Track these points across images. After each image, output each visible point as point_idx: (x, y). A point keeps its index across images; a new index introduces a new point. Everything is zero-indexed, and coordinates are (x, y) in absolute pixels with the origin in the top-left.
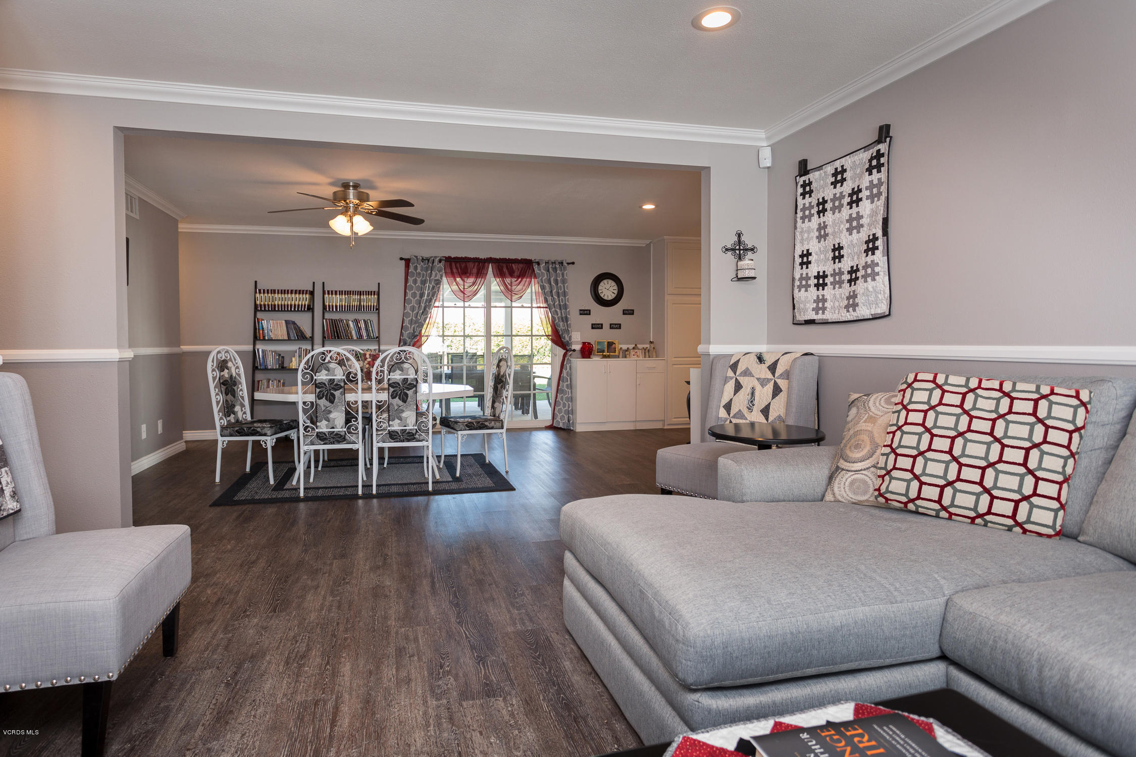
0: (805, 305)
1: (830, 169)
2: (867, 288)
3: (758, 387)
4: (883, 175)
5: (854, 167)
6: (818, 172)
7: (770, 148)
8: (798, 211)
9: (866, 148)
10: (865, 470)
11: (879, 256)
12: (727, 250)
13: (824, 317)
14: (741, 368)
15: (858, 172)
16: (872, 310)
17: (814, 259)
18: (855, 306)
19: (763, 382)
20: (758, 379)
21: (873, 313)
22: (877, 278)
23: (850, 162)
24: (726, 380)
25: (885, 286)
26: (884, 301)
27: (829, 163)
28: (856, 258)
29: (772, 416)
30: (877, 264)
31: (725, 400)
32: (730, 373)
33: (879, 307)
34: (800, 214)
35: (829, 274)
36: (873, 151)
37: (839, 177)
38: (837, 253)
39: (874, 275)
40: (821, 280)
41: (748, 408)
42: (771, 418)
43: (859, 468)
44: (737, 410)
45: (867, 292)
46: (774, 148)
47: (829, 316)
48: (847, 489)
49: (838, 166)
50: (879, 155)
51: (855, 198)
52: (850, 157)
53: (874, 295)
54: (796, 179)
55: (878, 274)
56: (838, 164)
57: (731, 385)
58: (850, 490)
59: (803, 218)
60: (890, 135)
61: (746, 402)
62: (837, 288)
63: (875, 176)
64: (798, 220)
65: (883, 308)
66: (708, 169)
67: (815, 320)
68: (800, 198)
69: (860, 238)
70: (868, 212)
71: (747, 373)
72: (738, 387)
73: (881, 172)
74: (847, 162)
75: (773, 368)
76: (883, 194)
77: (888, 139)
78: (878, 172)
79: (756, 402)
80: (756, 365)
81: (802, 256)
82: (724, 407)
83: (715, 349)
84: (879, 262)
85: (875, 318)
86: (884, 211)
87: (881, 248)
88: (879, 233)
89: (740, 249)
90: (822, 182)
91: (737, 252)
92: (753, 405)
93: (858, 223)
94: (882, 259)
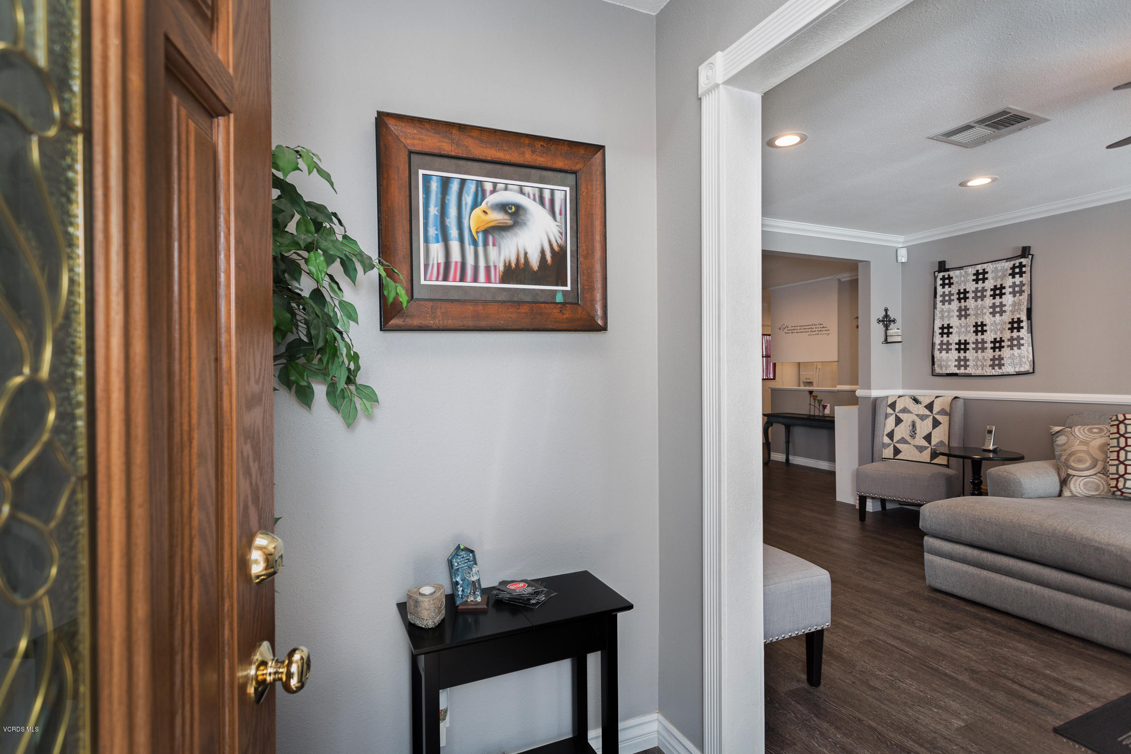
0: (947, 363)
1: (971, 270)
2: (1013, 354)
3: (918, 422)
4: (1026, 278)
5: (996, 270)
6: (959, 271)
7: (906, 249)
8: (938, 296)
9: (1008, 260)
10: (1093, 475)
11: (1024, 333)
12: (880, 321)
13: (967, 372)
14: (899, 407)
15: (999, 275)
16: (1016, 369)
17: (955, 331)
18: (1000, 366)
19: (923, 418)
20: (917, 415)
21: (1017, 371)
22: (1022, 347)
23: (991, 267)
24: (887, 416)
25: (1028, 353)
26: (1027, 363)
27: (970, 266)
28: (999, 332)
29: (934, 441)
30: (1022, 339)
31: (888, 430)
32: (890, 411)
33: (1022, 367)
34: (939, 299)
35: (971, 342)
36: (1017, 262)
37: (980, 277)
38: (980, 328)
39: (1019, 346)
40: (962, 346)
41: (910, 435)
42: (933, 443)
43: (1089, 474)
44: (900, 438)
45: (1012, 357)
46: (909, 249)
47: (970, 371)
48: (1082, 488)
49: (979, 269)
50: (1021, 266)
51: (998, 291)
52: (992, 264)
53: (1018, 359)
54: (935, 274)
55: (1023, 345)
56: (980, 268)
57: (891, 421)
58: (1084, 488)
59: (943, 302)
60: (1031, 253)
61: (908, 431)
62: (979, 353)
63: (1018, 279)
64: (938, 302)
65: (1027, 367)
66: (867, 263)
67: (957, 373)
68: (939, 289)
69: (1003, 320)
70: (1010, 302)
71: (905, 410)
72: (898, 421)
73: (1022, 277)
74: (989, 267)
75: (930, 407)
76: (1026, 291)
77: (1030, 257)
78: (1020, 277)
79: (918, 431)
80: (913, 405)
81: (942, 328)
82: (887, 435)
83: (875, 393)
84: (1024, 337)
85: (1019, 374)
86: (1028, 303)
87: (1025, 328)
88: (1024, 317)
89: (887, 321)
90: (962, 278)
91: (885, 322)
92: (915, 434)
93: (1001, 309)
94: (1026, 335)
